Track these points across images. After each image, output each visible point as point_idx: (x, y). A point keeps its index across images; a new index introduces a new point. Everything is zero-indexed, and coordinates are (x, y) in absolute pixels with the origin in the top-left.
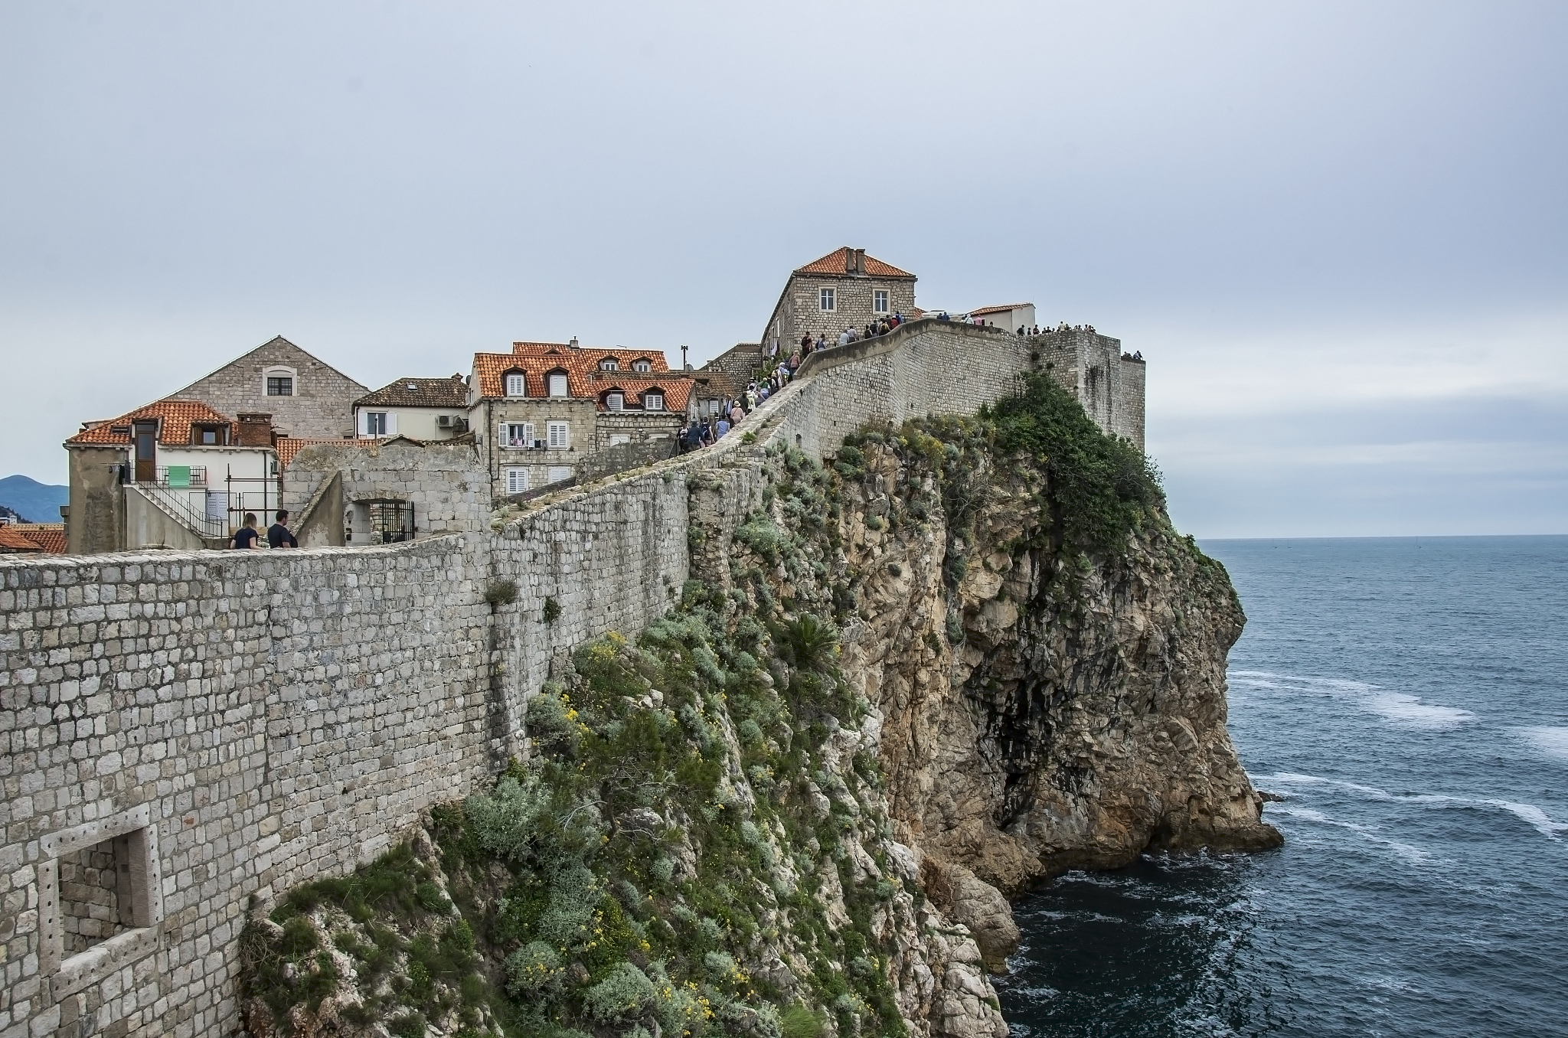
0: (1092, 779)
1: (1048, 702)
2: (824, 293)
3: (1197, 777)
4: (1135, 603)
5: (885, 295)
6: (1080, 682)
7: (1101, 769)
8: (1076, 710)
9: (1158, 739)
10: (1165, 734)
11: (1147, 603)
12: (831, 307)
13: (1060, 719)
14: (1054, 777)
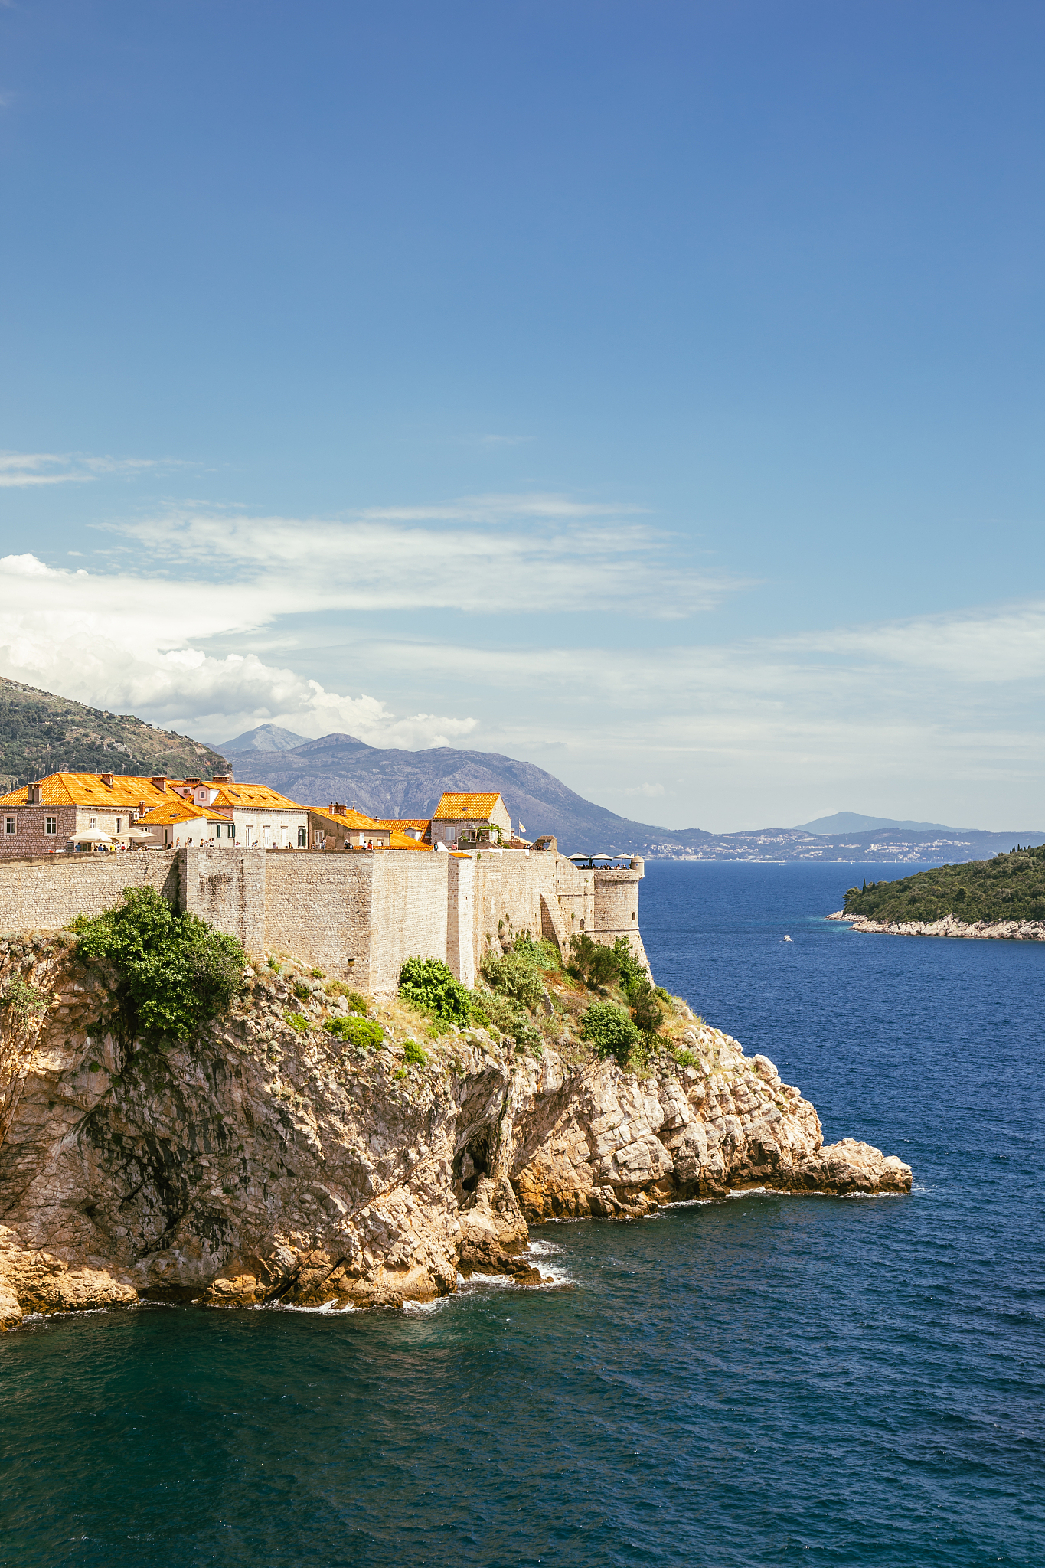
0: (231, 1229)
1: (177, 1158)
2: (8, 820)
3: (345, 1240)
4: (233, 1078)
5: (54, 820)
6: (199, 1141)
7: (238, 1221)
8: (202, 1166)
9: (303, 1202)
10: (308, 1197)
11: (243, 1079)
12: (13, 832)
13: (192, 1173)
14: (191, 1223)
